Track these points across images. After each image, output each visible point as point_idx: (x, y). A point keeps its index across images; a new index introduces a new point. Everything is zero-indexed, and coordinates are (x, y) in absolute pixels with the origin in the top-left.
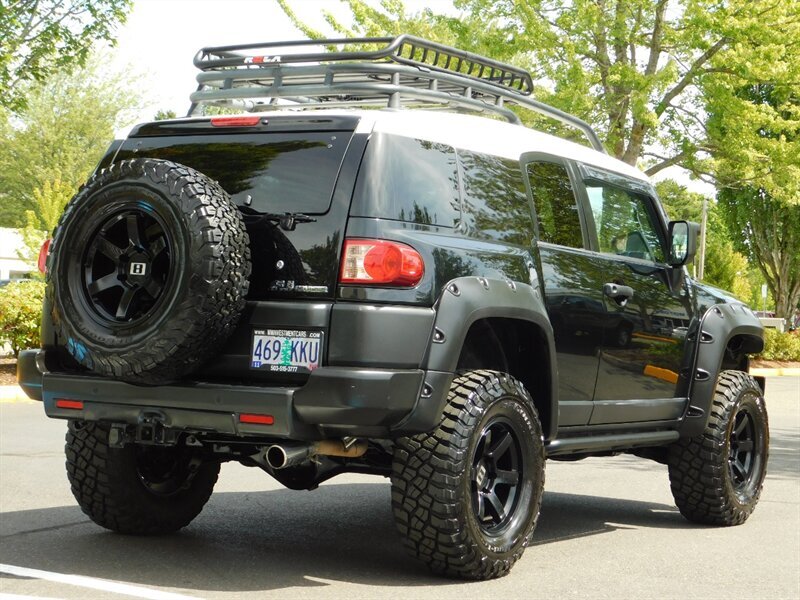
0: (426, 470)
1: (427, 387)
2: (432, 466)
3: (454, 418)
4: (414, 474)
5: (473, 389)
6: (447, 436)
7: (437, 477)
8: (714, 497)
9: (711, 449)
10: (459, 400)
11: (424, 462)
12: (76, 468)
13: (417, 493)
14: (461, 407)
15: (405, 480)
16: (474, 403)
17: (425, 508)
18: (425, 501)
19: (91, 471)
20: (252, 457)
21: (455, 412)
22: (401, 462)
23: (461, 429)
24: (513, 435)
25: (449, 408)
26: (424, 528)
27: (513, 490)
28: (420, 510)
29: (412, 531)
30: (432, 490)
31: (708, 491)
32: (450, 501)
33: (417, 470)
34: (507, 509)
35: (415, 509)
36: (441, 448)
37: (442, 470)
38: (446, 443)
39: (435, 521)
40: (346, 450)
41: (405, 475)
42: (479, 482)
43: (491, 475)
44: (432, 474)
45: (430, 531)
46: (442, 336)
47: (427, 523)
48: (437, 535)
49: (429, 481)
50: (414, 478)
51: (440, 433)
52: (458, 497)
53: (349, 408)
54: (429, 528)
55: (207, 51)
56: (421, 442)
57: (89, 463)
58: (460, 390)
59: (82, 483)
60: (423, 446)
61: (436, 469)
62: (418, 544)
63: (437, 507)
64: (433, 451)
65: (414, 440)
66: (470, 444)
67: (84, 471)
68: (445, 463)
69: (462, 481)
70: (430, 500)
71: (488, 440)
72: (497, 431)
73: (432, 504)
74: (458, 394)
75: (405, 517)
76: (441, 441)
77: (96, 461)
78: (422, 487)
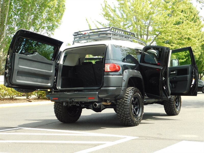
0: (123, 106)
1: (122, 90)
2: (124, 105)
3: (127, 96)
4: (121, 107)
5: (130, 91)
6: (126, 99)
7: (125, 107)
8: (173, 110)
9: (172, 101)
10: (128, 93)
11: (122, 105)
12: (56, 111)
13: (121, 110)
14: (128, 94)
15: (119, 108)
16: (131, 93)
17: (123, 113)
18: (123, 112)
19: (59, 112)
20: (89, 107)
21: (127, 95)
22: (118, 105)
23: (129, 98)
24: (138, 99)
25: (126, 94)
26: (123, 117)
27: (138, 109)
28: (122, 114)
29: (121, 118)
30: (124, 110)
31: (171, 109)
32: (128, 111)
33: (121, 106)
34: (138, 113)
35: (121, 113)
36: (125, 102)
37: (126, 106)
38: (126, 101)
39: (125, 115)
40: (108, 103)
41: (119, 107)
42: (132, 108)
43: (134, 107)
44: (124, 107)
45: (124, 118)
46: (124, 80)
47: (124, 116)
48: (126, 118)
49: (124, 108)
50: (121, 108)
51: (125, 99)
52: (129, 110)
53: (108, 95)
54: (124, 117)
55: (75, 33)
56: (122, 101)
57: (59, 110)
58: (128, 91)
59: (57, 114)
60: (122, 102)
61: (125, 106)
62: (122, 120)
63: (125, 113)
64: (124, 102)
65: (120, 101)
66: (131, 101)
67: (58, 112)
68: (126, 104)
69: (130, 107)
70: (124, 111)
71: (134, 100)
72: (135, 98)
73: (124, 112)
74: (128, 92)
75: (119, 115)
76: (125, 100)
77: (60, 110)
78: (122, 109)
